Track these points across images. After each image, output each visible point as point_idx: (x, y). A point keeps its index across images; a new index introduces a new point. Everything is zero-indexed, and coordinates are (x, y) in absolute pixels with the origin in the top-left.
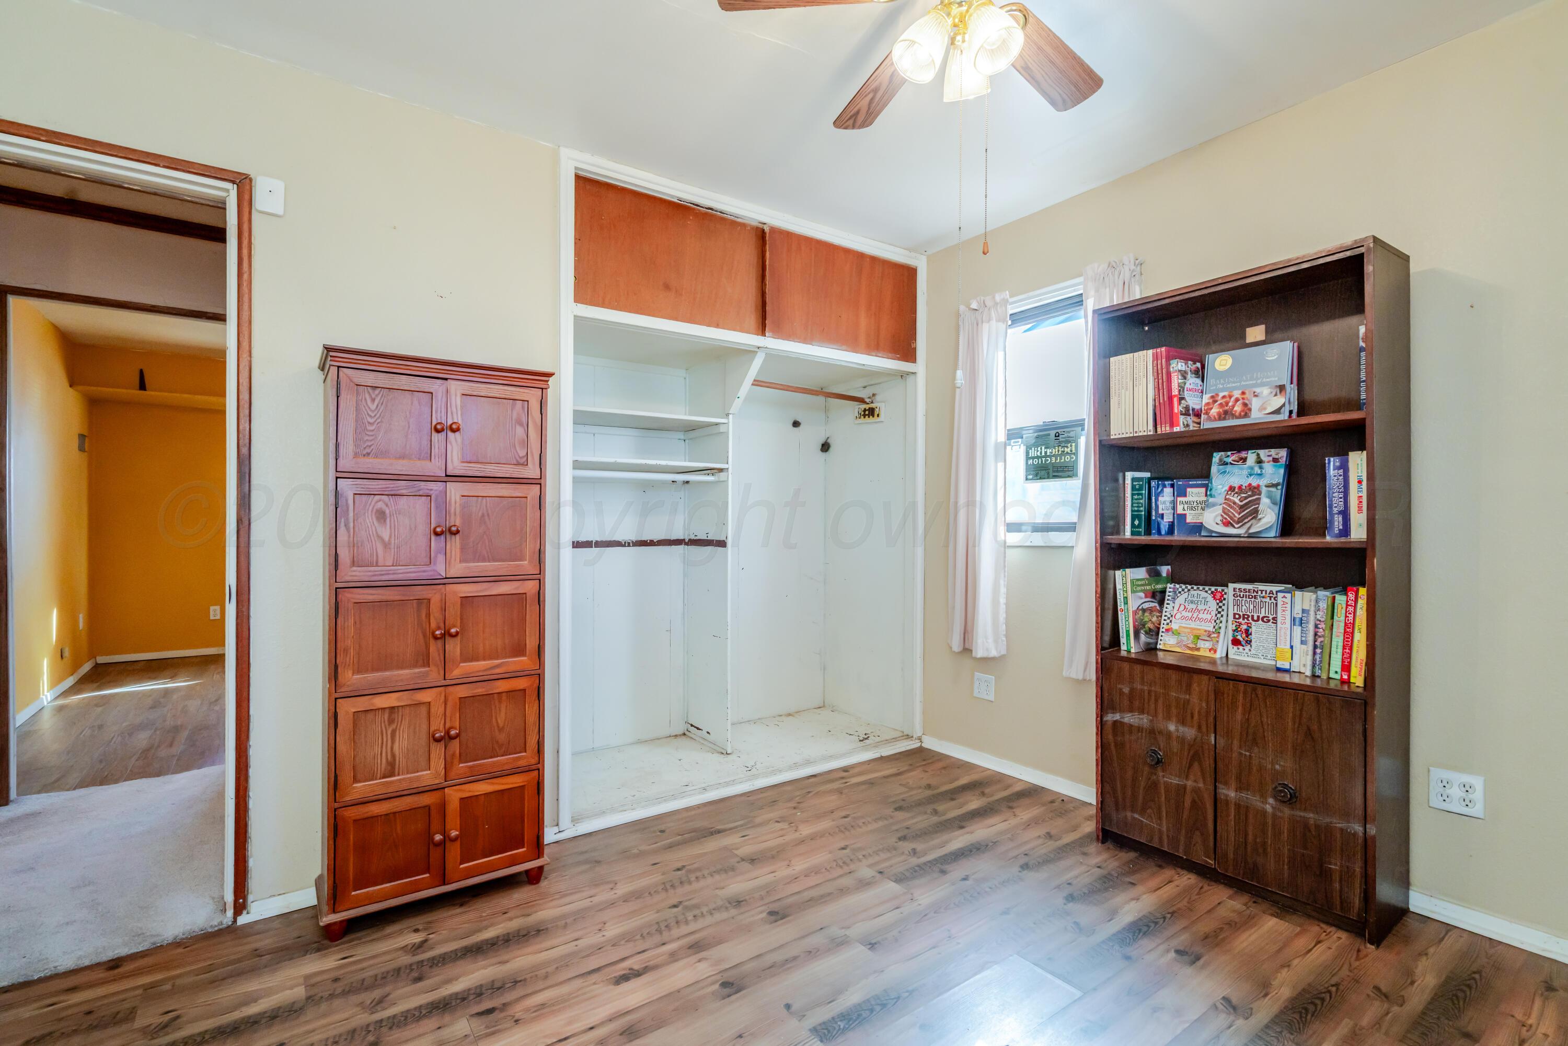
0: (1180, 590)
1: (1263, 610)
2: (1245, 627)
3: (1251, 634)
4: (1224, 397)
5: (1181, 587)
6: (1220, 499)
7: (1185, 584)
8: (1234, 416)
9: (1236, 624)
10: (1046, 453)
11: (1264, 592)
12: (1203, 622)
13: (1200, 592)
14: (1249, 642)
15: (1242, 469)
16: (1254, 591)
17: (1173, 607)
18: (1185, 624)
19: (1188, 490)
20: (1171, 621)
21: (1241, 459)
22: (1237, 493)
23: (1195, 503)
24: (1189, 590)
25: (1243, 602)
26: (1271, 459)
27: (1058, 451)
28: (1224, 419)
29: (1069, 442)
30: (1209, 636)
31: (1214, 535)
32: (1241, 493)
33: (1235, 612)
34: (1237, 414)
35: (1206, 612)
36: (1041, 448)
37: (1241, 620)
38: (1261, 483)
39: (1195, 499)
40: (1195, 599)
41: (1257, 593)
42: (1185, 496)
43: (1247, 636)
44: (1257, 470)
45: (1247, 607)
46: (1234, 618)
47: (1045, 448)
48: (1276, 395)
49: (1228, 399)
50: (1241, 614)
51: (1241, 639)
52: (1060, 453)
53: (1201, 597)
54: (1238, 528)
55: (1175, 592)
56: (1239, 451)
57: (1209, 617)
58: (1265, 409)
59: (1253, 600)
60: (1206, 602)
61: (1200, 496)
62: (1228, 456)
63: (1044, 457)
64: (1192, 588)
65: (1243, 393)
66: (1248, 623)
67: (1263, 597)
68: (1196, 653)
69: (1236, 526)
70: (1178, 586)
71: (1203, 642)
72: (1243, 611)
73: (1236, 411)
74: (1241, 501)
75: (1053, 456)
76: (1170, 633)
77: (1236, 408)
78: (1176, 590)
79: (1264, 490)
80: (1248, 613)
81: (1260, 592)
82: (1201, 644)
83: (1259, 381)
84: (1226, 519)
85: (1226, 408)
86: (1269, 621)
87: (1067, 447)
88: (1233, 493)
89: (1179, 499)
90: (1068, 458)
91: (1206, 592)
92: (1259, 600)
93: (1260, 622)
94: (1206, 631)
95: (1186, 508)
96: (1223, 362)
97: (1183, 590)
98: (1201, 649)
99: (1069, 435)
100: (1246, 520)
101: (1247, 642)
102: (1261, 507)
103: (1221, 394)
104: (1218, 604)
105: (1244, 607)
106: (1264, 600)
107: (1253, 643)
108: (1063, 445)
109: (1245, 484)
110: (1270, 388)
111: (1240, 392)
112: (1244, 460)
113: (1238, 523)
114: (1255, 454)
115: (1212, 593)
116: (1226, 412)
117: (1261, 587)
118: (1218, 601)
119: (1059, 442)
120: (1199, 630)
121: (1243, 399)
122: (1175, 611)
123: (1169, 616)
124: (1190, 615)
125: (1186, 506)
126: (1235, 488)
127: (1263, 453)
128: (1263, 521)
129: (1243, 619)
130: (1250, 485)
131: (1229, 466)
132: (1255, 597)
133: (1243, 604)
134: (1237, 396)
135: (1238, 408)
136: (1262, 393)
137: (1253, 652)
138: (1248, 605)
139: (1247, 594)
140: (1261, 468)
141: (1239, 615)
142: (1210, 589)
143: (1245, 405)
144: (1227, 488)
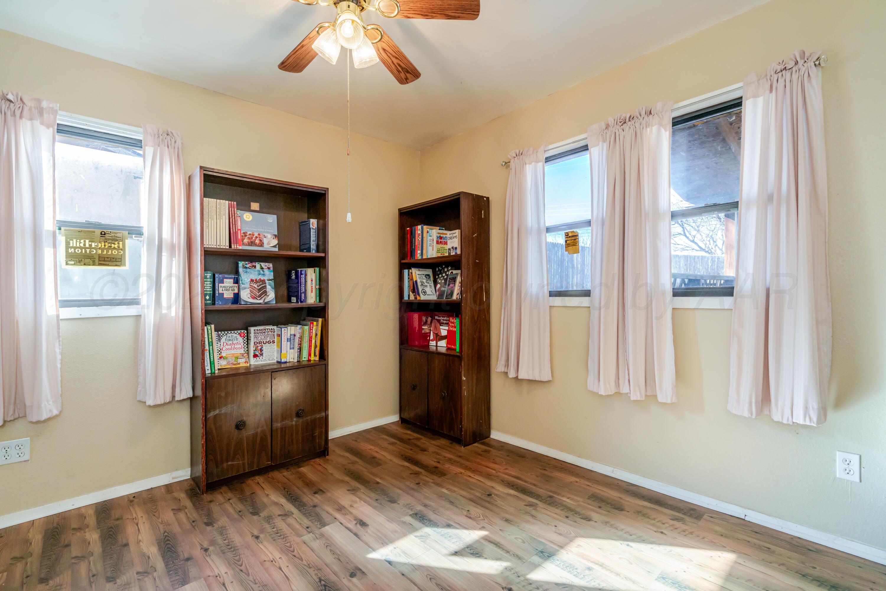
0: (222, 335)
1: (268, 338)
2: (260, 348)
3: (263, 350)
4: (250, 234)
5: (221, 333)
6: (248, 285)
7: (224, 331)
8: (256, 245)
9: (255, 347)
10: (90, 245)
11: (268, 330)
12: (238, 350)
13: (232, 335)
14: (262, 355)
15: (255, 271)
16: (264, 329)
17: (220, 345)
18: (229, 352)
19: (225, 280)
20: (221, 353)
21: (253, 266)
22: (255, 283)
23: (228, 287)
24: (226, 334)
25: (259, 335)
26: (266, 267)
27: (105, 246)
28: (251, 246)
29: (117, 240)
30: (243, 356)
31: (248, 303)
32: (257, 283)
33: (255, 341)
34: (257, 244)
35: (238, 344)
36: (85, 241)
37: (258, 345)
38: (265, 279)
39: (228, 285)
40: (231, 338)
41: (265, 330)
42: (223, 283)
43: (261, 352)
44: (262, 272)
45: (261, 338)
46: (255, 344)
47: (89, 242)
48: (274, 239)
49: (252, 236)
50: (258, 341)
51: (258, 354)
52: (106, 247)
53: (234, 337)
54: (259, 300)
55: (219, 336)
56: (251, 262)
57: (240, 346)
58: (270, 244)
59: (263, 334)
60: (237, 339)
61: (230, 284)
62: (246, 264)
63: (88, 248)
64: (228, 333)
65: (259, 235)
66: (261, 346)
67: (268, 332)
68: (238, 366)
69: (258, 299)
70: (220, 333)
71: (240, 360)
72: (259, 340)
73: (257, 243)
74: (258, 287)
75: (99, 248)
76: (222, 359)
77: (256, 241)
78: (219, 335)
79: (267, 282)
80: (261, 341)
81: (267, 330)
82: (240, 361)
83: (266, 230)
84: (252, 295)
85: (252, 240)
86: (271, 343)
87: (114, 244)
88: (253, 283)
89: (220, 285)
90: (115, 252)
91: (236, 334)
92: (266, 333)
93: (267, 344)
94: (240, 354)
95: (224, 290)
96: (248, 217)
97: (223, 334)
98: (240, 363)
99: (116, 235)
100: (262, 296)
101: (261, 354)
102: (267, 290)
103: (249, 233)
104: (243, 339)
105: (259, 338)
106: (268, 333)
107: (264, 355)
108: (110, 241)
109: (258, 279)
110: (271, 235)
111: (258, 234)
112: (255, 267)
113: (259, 297)
114: (259, 264)
115: (239, 334)
116: (252, 242)
117: (267, 327)
118: (243, 338)
119: (106, 239)
120: (237, 354)
121: (259, 237)
122: (222, 347)
123: (219, 350)
124: (230, 347)
125: (224, 289)
126: (253, 280)
127: (263, 264)
128: (270, 297)
129: (259, 344)
130: (260, 279)
131: (248, 269)
132: (265, 333)
133: (259, 337)
134: (257, 235)
135: (257, 241)
136: (268, 236)
137: (264, 358)
138: (261, 337)
139: (261, 331)
140: (263, 271)
141: (257, 342)
142: (237, 332)
143: (261, 240)
144: (249, 280)
